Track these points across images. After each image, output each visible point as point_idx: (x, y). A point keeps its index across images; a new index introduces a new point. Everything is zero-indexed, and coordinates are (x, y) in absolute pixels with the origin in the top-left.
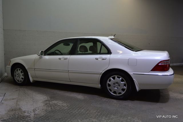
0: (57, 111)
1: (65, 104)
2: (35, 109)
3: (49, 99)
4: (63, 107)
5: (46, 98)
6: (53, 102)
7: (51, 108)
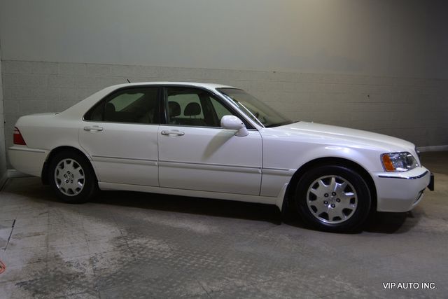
0: (149, 262)
1: (164, 247)
2: (95, 258)
3: (126, 234)
4: (161, 252)
5: (118, 231)
6: (135, 240)
7: (131, 255)
